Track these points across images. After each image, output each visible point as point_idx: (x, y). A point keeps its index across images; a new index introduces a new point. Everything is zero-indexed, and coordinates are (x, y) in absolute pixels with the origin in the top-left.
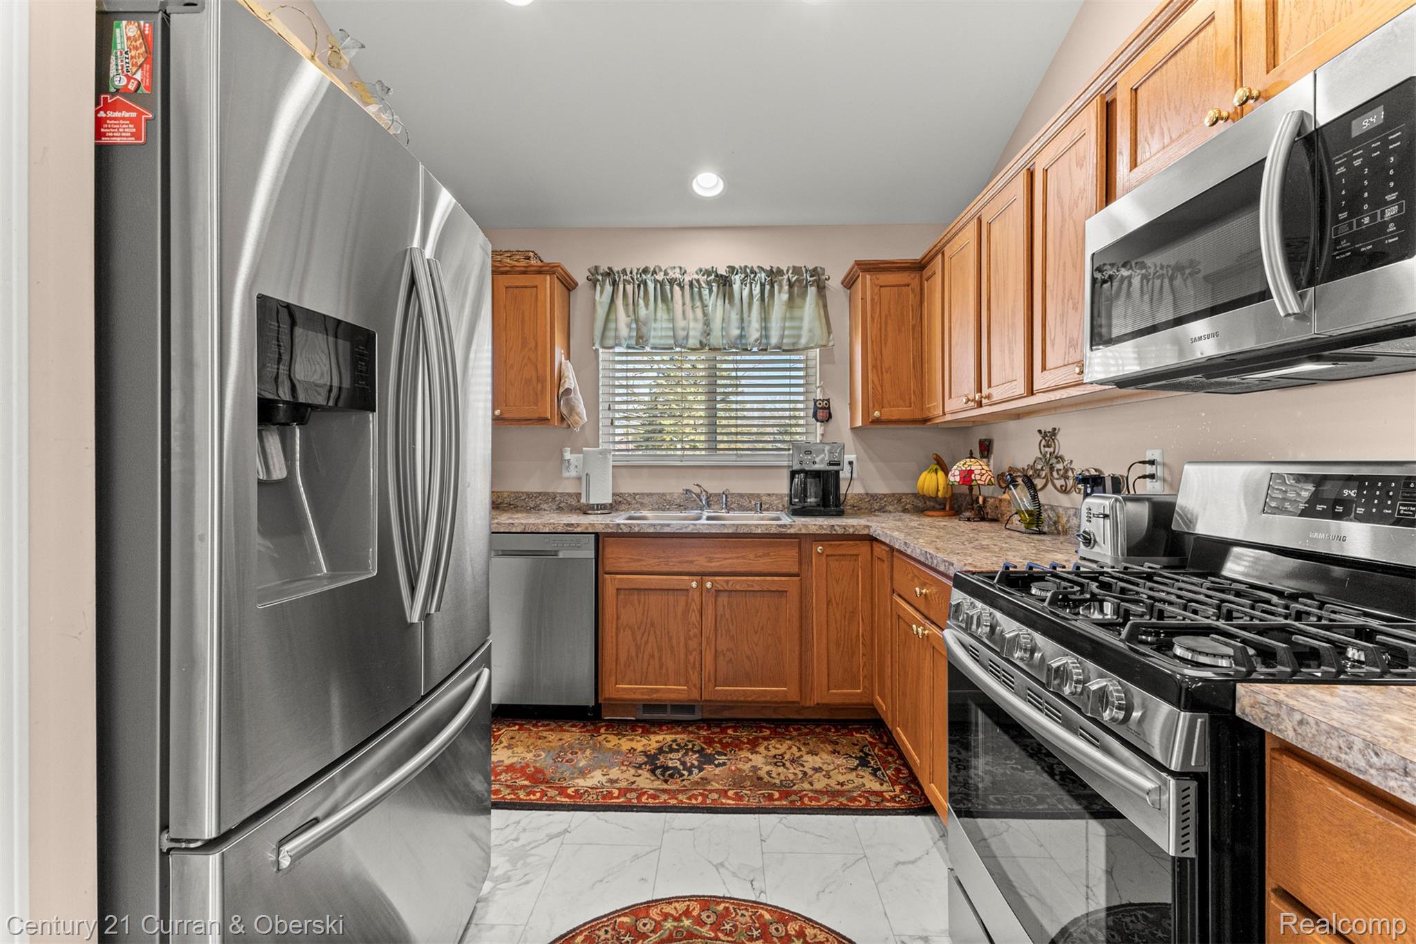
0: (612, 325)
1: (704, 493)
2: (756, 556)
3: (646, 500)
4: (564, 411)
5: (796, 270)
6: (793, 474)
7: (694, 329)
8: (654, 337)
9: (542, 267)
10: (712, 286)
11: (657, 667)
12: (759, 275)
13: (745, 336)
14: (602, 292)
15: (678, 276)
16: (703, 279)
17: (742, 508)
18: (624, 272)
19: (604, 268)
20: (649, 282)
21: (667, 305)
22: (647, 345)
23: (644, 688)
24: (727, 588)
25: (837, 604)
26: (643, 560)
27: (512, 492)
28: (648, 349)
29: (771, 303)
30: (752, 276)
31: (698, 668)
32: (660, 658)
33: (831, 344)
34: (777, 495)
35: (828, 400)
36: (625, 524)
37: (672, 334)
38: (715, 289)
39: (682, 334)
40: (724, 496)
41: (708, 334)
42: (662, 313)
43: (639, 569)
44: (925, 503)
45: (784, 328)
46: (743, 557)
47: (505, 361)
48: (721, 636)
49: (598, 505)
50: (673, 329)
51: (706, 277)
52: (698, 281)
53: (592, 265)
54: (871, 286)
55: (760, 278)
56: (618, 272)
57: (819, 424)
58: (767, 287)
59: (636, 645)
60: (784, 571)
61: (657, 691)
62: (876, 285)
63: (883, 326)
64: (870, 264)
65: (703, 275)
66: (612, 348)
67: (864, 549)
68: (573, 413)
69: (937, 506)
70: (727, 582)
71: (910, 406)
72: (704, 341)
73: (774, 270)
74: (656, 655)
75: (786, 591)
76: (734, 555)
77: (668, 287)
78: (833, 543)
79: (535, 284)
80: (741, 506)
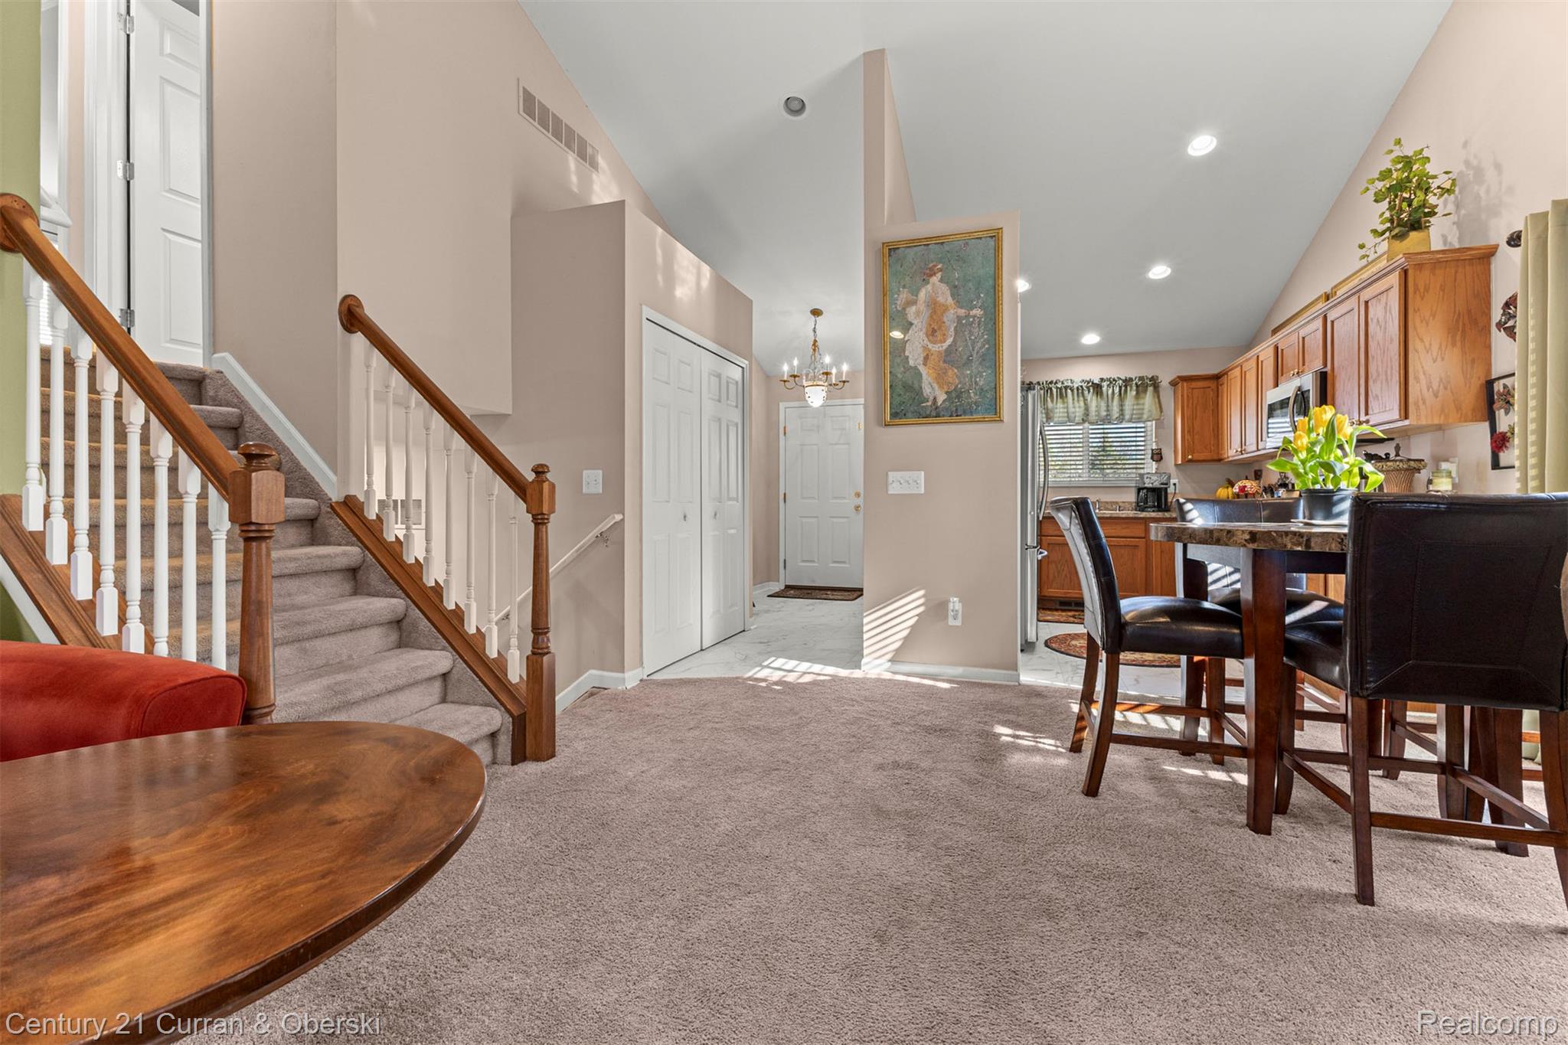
5: (1141, 378)
6: (1139, 490)
7: (1080, 412)
12: (1118, 382)
13: (1110, 414)
15: (1070, 384)
16: (1084, 385)
17: (1108, 509)
19: (1028, 383)
20: (1053, 388)
21: (1064, 400)
22: (1053, 422)
25: (1166, 553)
29: (1125, 397)
30: (1114, 382)
32: (1071, 577)
33: (1162, 418)
34: (1129, 501)
35: (1160, 449)
37: (1066, 415)
38: (1092, 390)
39: (1072, 415)
40: (1097, 503)
41: (1088, 414)
42: (1061, 404)
45: (1133, 410)
50: (1067, 412)
52: (1082, 386)
54: (1187, 389)
56: (1036, 384)
57: (1154, 462)
58: (1123, 388)
59: (1058, 571)
60: (1137, 536)
62: (1190, 389)
63: (1194, 409)
64: (1186, 376)
71: (1210, 452)
72: (1085, 418)
73: (1128, 379)
75: (1138, 546)
77: (1064, 391)
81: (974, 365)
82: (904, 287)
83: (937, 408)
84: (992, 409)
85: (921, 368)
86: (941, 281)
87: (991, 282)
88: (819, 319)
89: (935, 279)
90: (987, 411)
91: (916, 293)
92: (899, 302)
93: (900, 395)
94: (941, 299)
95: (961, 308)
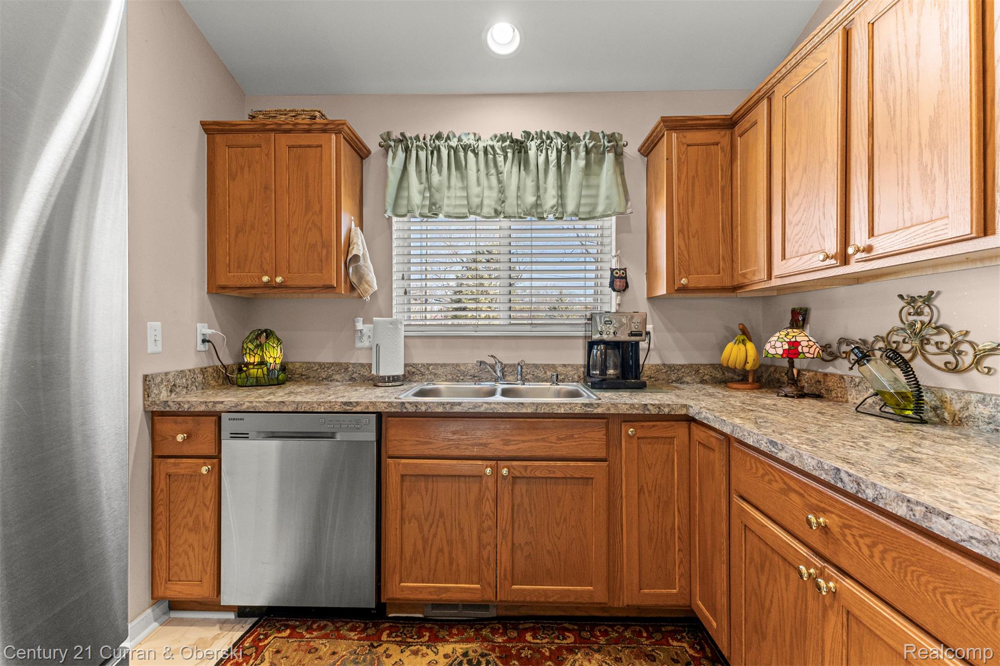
0: (405, 194)
1: (499, 364)
2: (559, 439)
3: (440, 371)
4: (354, 280)
5: (593, 136)
6: (591, 345)
7: (489, 197)
8: (448, 206)
9: (327, 124)
10: (507, 153)
11: (447, 562)
12: (555, 140)
13: (541, 205)
14: (394, 158)
15: (472, 142)
16: (498, 145)
17: (538, 379)
18: (417, 138)
19: (396, 135)
20: (442, 149)
21: (461, 173)
22: (441, 213)
23: (430, 587)
24: (525, 475)
25: (650, 492)
26: (432, 443)
27: (303, 363)
28: (441, 216)
29: (567, 170)
30: (548, 141)
31: (493, 565)
32: (450, 553)
33: (629, 211)
34: (572, 366)
35: (625, 270)
36: (410, 403)
37: (466, 202)
38: (510, 155)
39: (475, 201)
40: (519, 367)
41: (503, 202)
42: (455, 180)
43: (427, 453)
44: (724, 373)
45: (580, 196)
46: (543, 440)
47: (288, 225)
48: (519, 528)
49: (389, 377)
50: (467, 198)
51: (501, 143)
52: (493, 147)
53: (383, 131)
54: (678, 145)
55: (556, 144)
56: (411, 138)
57: (614, 294)
58: (564, 153)
59: (423, 537)
60: (590, 455)
61: (447, 590)
62: (683, 144)
63: (690, 188)
64: (677, 121)
65: (498, 141)
66: (404, 216)
67: (680, 431)
68: (363, 282)
69: (736, 377)
70: (526, 467)
71: (719, 273)
72: (499, 209)
73: (571, 135)
74: (446, 549)
75: (592, 478)
76: (534, 438)
77: (462, 154)
78: (646, 424)
79: (318, 143)
80: (537, 377)
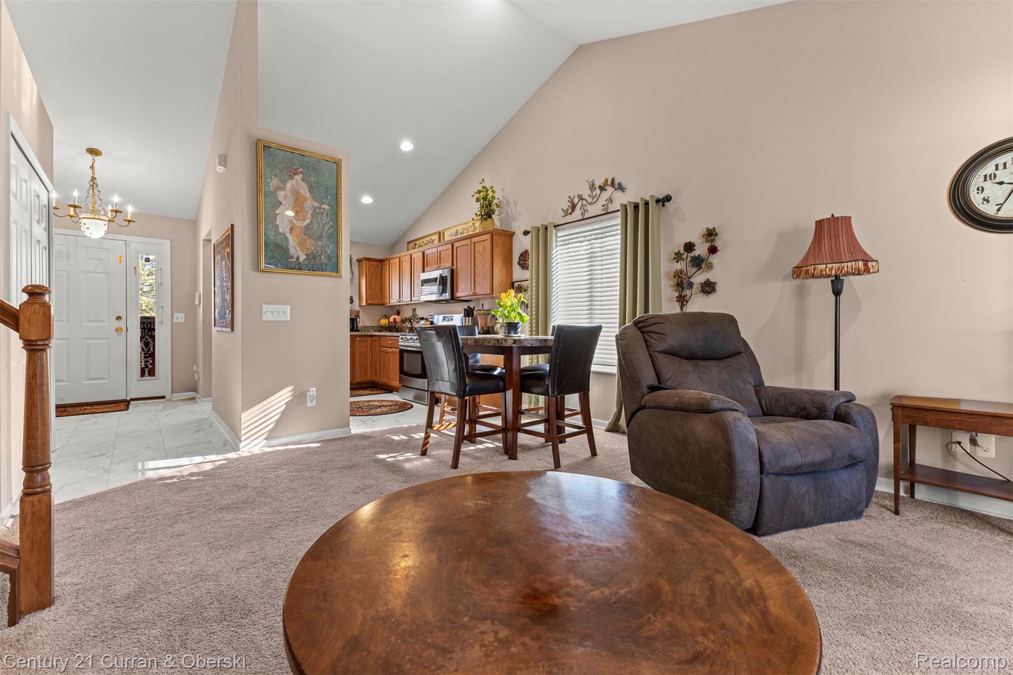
25: (362, 354)
35: (353, 297)
54: (368, 265)
63: (371, 276)
64: (365, 258)
71: (379, 300)
81: (325, 240)
82: (275, 176)
83: (299, 264)
84: (335, 268)
85: (288, 235)
86: (302, 180)
87: (335, 190)
88: (97, 158)
89: (298, 177)
90: (332, 270)
91: (284, 182)
92: (271, 186)
93: (272, 251)
94: (302, 192)
95: (316, 201)
